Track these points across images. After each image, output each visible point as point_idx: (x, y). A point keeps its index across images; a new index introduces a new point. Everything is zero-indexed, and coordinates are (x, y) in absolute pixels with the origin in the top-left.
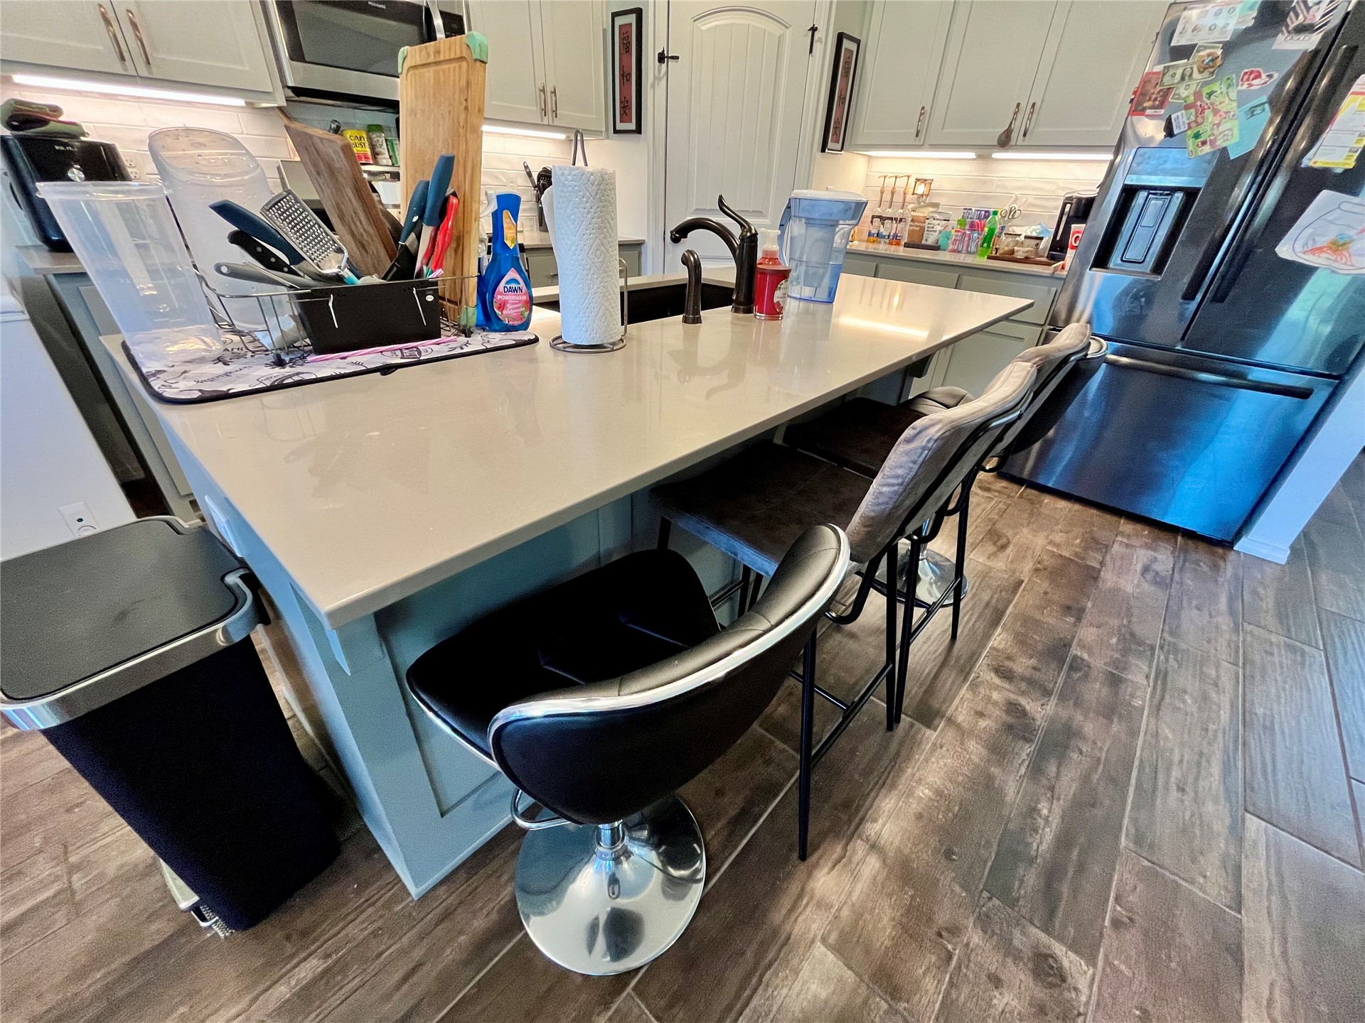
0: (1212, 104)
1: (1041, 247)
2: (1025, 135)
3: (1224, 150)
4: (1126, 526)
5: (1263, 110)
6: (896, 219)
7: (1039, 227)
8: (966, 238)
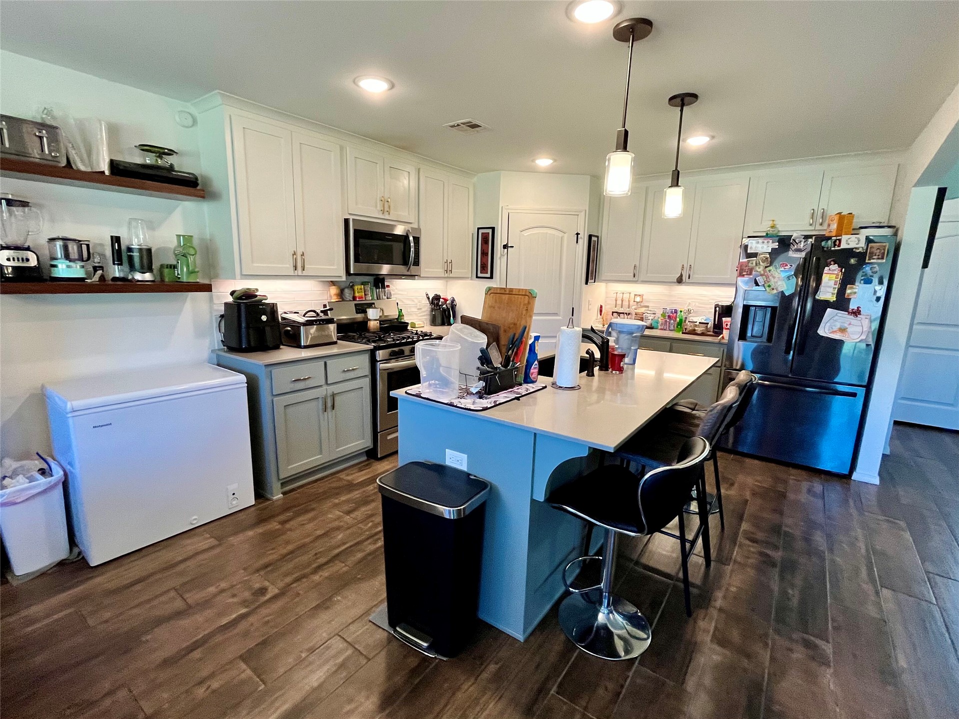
0: (772, 274)
1: (709, 327)
2: (689, 278)
3: (782, 292)
4: (793, 471)
5: (793, 278)
6: (626, 314)
7: (704, 317)
8: (668, 323)
